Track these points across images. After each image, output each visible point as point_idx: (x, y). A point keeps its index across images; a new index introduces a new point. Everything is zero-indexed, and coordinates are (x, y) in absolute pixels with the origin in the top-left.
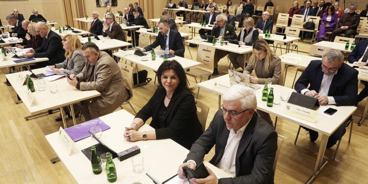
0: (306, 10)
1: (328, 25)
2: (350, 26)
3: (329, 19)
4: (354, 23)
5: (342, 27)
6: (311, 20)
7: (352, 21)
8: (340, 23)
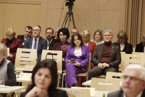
0: (34, 42)
1: (77, 63)
2: (111, 64)
3: (78, 52)
4: (115, 59)
5: (100, 65)
6: (50, 57)
7: (111, 55)
8: (95, 60)
